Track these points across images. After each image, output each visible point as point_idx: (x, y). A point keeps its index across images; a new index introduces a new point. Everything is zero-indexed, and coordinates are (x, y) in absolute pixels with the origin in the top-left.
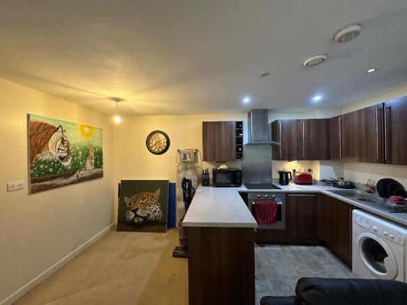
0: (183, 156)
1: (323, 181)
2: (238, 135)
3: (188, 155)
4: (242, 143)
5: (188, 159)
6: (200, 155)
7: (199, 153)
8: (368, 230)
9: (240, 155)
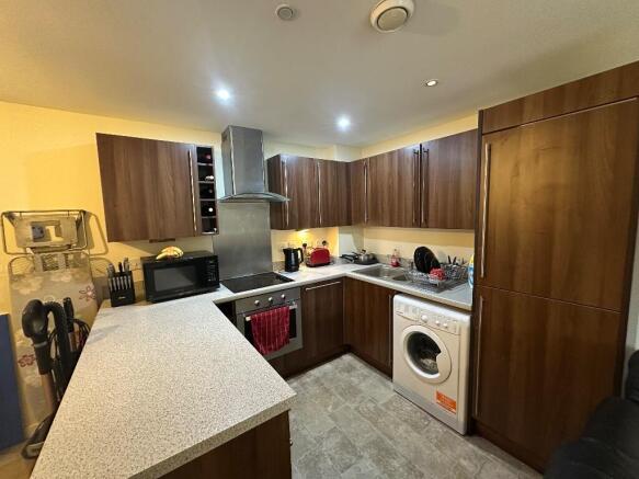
0: (29, 232)
1: (343, 257)
2: (202, 178)
3: (51, 229)
4: (213, 195)
5: (54, 239)
6: (97, 227)
7: (92, 222)
8: (416, 322)
9: (210, 224)
